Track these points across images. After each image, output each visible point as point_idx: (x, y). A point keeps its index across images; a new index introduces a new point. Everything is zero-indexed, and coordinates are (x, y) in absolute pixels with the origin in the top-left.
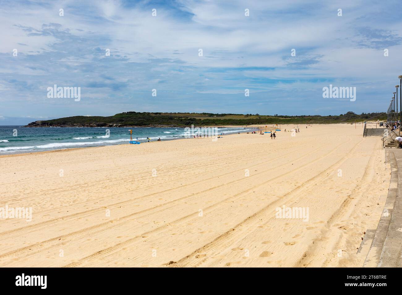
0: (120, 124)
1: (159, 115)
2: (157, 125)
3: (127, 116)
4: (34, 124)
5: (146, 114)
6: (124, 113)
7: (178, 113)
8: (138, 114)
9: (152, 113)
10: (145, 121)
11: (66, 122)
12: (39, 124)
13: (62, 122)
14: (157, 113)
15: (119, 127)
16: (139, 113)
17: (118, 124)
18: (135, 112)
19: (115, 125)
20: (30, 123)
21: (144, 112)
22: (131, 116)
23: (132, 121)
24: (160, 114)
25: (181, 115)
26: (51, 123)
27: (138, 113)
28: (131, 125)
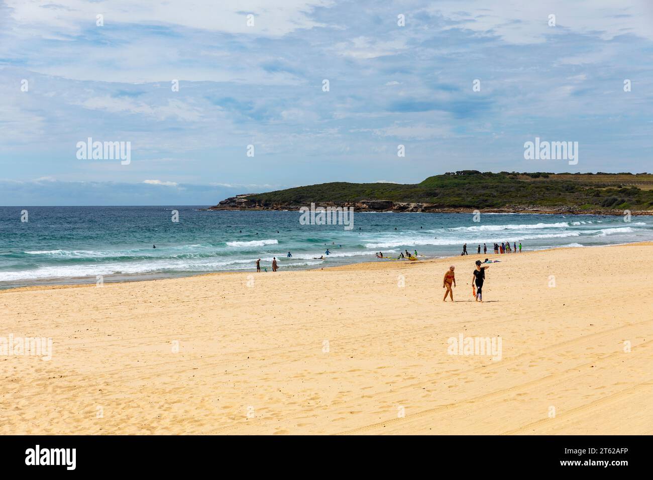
0: (425, 205)
1: (545, 179)
2: (523, 206)
3: (456, 181)
4: (231, 203)
5: (508, 177)
6: (449, 174)
7: (599, 174)
8: (487, 177)
9: (525, 174)
10: (494, 196)
11: (302, 197)
12: (242, 203)
13: (293, 198)
14: (537, 175)
15: (423, 211)
16: (490, 174)
17: (420, 204)
18: (477, 172)
19: (413, 205)
20: (223, 199)
21: (502, 173)
22: (466, 181)
23: (459, 195)
24: (546, 175)
25: (605, 180)
26: (266, 201)
27: (485, 174)
28: (455, 206)
